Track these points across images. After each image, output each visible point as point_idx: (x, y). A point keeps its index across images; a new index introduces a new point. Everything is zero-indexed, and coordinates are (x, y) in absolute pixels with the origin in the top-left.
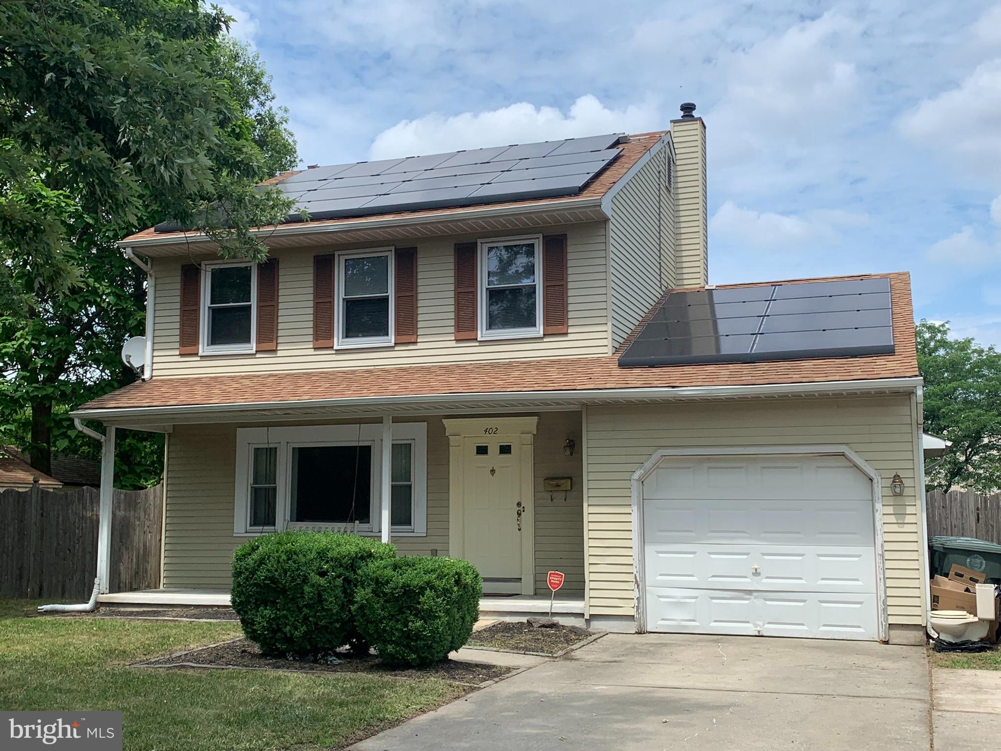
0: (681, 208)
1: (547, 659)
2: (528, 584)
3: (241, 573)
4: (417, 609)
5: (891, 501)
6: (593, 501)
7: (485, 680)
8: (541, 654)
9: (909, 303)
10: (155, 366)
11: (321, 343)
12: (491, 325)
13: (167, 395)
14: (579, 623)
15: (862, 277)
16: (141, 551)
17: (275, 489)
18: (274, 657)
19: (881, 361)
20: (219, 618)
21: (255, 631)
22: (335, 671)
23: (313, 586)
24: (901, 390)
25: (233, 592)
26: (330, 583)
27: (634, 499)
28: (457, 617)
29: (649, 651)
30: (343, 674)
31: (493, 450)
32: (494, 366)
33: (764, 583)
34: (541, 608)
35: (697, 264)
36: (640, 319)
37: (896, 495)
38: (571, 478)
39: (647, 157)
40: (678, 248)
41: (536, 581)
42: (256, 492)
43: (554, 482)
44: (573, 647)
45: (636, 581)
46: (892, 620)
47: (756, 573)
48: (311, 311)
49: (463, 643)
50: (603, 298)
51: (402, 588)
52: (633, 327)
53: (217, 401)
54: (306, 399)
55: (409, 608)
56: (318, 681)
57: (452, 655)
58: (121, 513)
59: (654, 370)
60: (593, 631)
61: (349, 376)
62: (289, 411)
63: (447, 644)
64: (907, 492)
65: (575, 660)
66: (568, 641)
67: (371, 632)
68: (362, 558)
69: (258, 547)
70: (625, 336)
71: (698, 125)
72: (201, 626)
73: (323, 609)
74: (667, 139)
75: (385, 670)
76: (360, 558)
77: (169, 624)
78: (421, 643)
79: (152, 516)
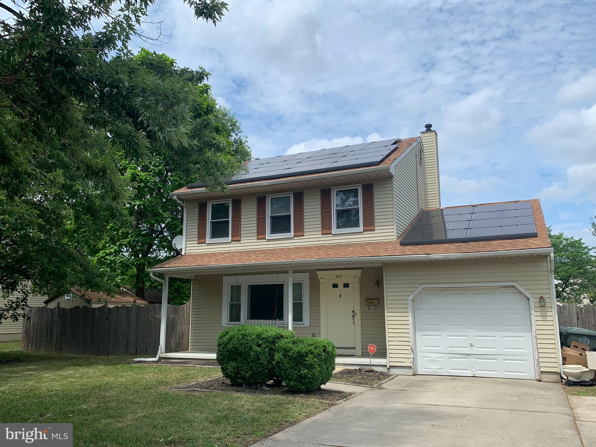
0: (427, 172)
1: (369, 388)
2: (358, 350)
3: (221, 345)
4: (305, 364)
5: (539, 309)
6: (389, 310)
7: (339, 400)
8: (366, 386)
9: (541, 213)
10: (187, 249)
11: (260, 237)
12: (338, 227)
13: (191, 261)
14: (384, 370)
15: (516, 202)
16: (181, 334)
17: (240, 304)
18: (237, 386)
19: (531, 240)
20: (214, 365)
21: (227, 373)
22: (266, 394)
23: (254, 351)
24: (542, 254)
25: (217, 354)
26: (262, 350)
27: (410, 309)
28: (325, 367)
29: (420, 385)
30: (269, 395)
31: (341, 286)
32: (340, 246)
33: (476, 351)
34: (365, 362)
35: (435, 198)
36: (409, 223)
37: (541, 306)
38: (378, 299)
39: (410, 148)
40: (426, 191)
41: (362, 349)
42: (232, 306)
43: (370, 301)
44: (382, 382)
45: (412, 350)
46: (542, 369)
47: (472, 345)
48: (256, 222)
49: (327, 381)
50: (391, 213)
51: (297, 353)
52: (406, 227)
53: (213, 264)
54: (253, 262)
55: (301, 363)
56: (257, 399)
57: (323, 387)
58: (172, 316)
59: (418, 246)
60: (392, 374)
61: (273, 252)
62: (245, 268)
63: (320, 381)
64: (547, 305)
65: (384, 389)
66: (379, 379)
67: (283, 375)
68: (278, 338)
69: (229, 332)
70: (402, 231)
71: (434, 134)
72: (205, 369)
73: (260, 363)
74: (419, 140)
75: (289, 394)
76: (277, 338)
77: (191, 368)
78: (307, 381)
79: (185, 317)
